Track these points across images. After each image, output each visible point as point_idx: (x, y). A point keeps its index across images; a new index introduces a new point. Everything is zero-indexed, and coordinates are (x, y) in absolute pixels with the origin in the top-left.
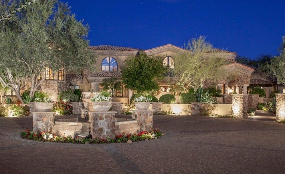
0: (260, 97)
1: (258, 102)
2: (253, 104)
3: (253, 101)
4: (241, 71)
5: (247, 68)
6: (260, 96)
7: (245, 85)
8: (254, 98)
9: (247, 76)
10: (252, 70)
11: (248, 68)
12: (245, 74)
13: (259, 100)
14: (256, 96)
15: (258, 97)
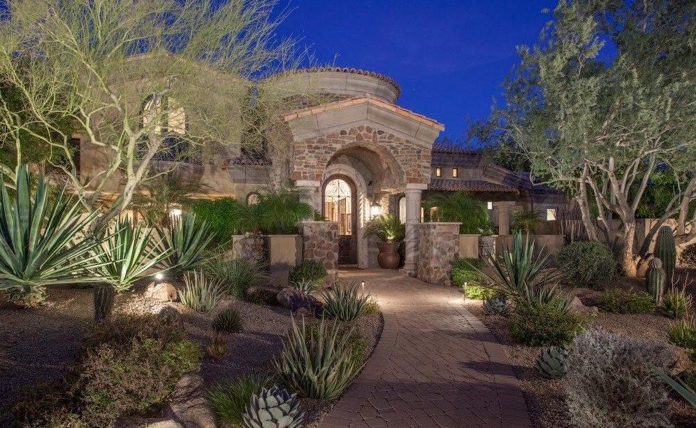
0: (461, 232)
1: (456, 255)
2: (433, 264)
3: (435, 251)
4: (391, 132)
5: (415, 118)
6: (463, 230)
7: (409, 186)
8: (439, 239)
9: (419, 152)
10: (436, 126)
11: (419, 119)
12: (408, 141)
13: (458, 244)
14: (444, 230)
15: (456, 231)
